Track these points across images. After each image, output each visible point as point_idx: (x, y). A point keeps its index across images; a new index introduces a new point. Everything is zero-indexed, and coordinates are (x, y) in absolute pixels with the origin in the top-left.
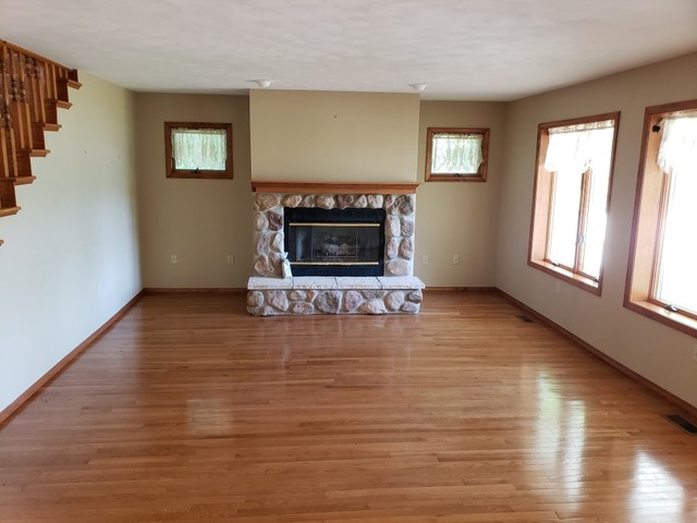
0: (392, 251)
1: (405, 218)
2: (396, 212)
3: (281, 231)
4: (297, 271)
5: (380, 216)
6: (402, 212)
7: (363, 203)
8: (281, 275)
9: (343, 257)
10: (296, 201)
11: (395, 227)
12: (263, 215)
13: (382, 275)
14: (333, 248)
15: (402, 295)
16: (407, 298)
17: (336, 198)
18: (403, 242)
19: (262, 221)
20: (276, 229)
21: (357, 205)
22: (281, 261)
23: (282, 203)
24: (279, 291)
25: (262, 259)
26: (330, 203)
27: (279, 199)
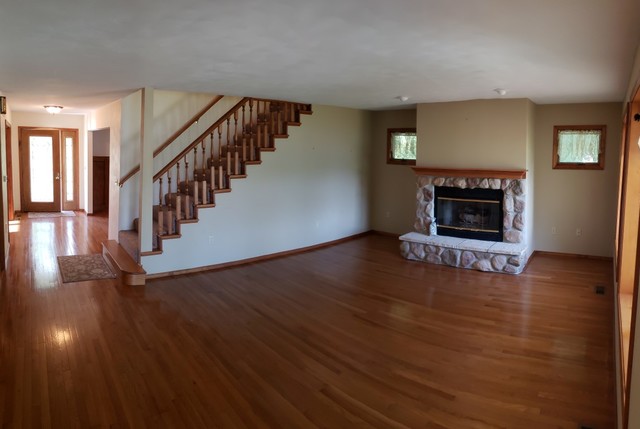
0: (508, 223)
1: (518, 198)
2: (509, 193)
3: (432, 202)
4: (441, 232)
5: (499, 195)
6: (515, 193)
7: (486, 184)
8: (428, 233)
9: (476, 224)
10: (441, 182)
11: (509, 205)
12: (421, 190)
13: (501, 241)
14: (469, 217)
15: (505, 259)
16: (508, 262)
17: (467, 181)
18: (516, 216)
19: (420, 195)
20: (428, 201)
21: (481, 186)
22: (431, 223)
23: (433, 183)
24: (418, 244)
25: (419, 220)
26: (462, 184)
27: (430, 180)
